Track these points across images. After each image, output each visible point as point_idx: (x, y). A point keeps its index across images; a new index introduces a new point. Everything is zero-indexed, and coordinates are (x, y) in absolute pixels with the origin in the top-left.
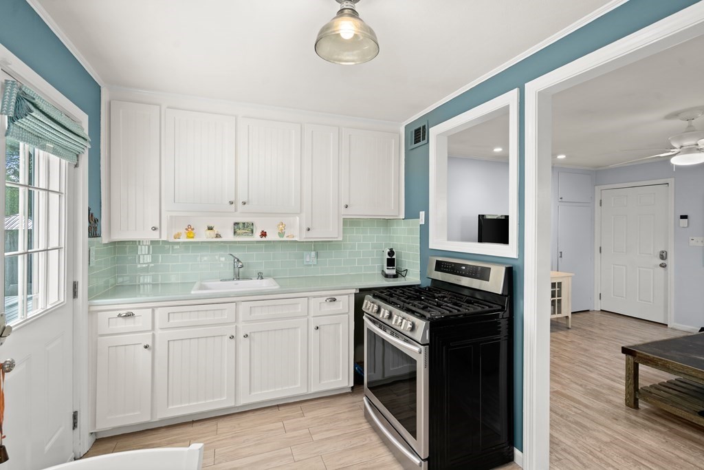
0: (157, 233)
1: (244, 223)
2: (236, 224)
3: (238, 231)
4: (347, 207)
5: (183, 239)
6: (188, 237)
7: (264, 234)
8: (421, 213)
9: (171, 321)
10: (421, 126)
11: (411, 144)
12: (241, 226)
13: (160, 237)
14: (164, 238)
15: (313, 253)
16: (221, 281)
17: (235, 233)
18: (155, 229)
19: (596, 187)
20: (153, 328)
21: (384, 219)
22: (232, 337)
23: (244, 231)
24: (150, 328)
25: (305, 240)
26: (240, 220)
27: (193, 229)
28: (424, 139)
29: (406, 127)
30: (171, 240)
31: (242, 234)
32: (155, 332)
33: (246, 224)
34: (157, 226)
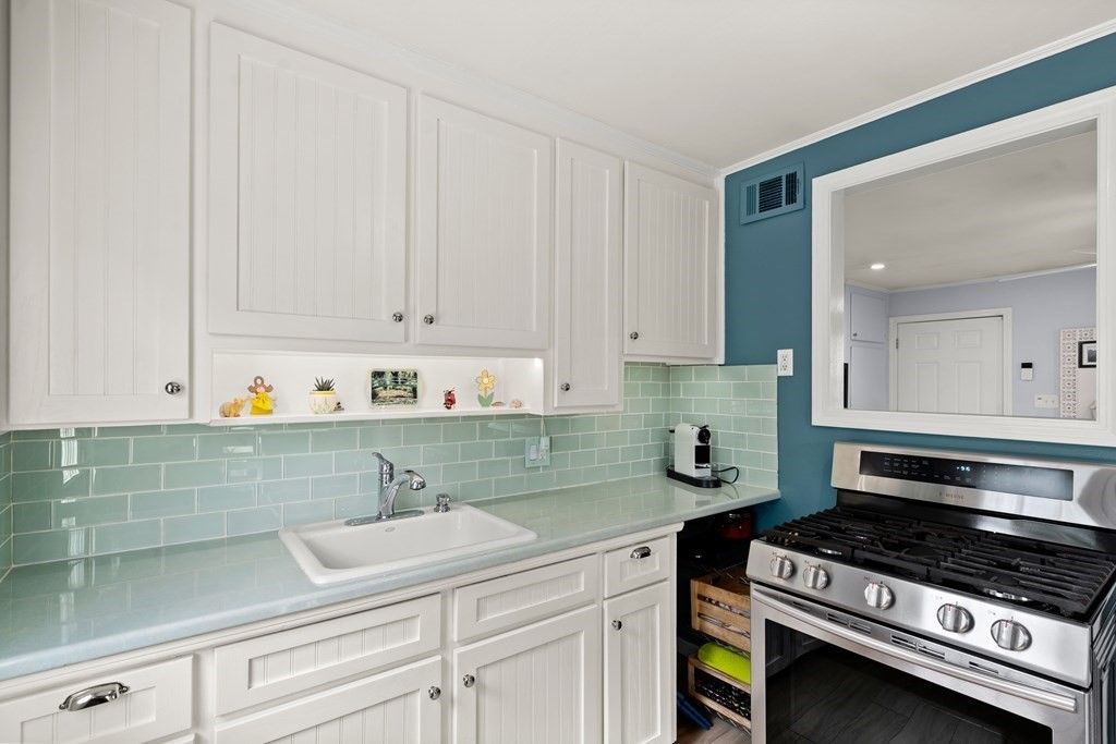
0: (181, 400)
1: (395, 374)
2: (378, 375)
3: (382, 393)
4: (635, 336)
5: (246, 418)
6: (257, 410)
7: (450, 401)
8: (780, 352)
9: (257, 684)
10: (783, 174)
11: (750, 211)
12: (388, 379)
13: (191, 413)
14: (200, 417)
15: (545, 442)
16: (348, 523)
17: (374, 396)
18: (174, 389)
19: (891, 320)
20: (197, 719)
21: (664, 364)
22: (436, 693)
23: (396, 393)
24: (188, 724)
25: (556, 413)
26: (388, 364)
27: (269, 389)
28: (791, 199)
29: (729, 179)
30: (214, 418)
31: (391, 400)
32: (200, 732)
33: (401, 376)
34: (183, 379)
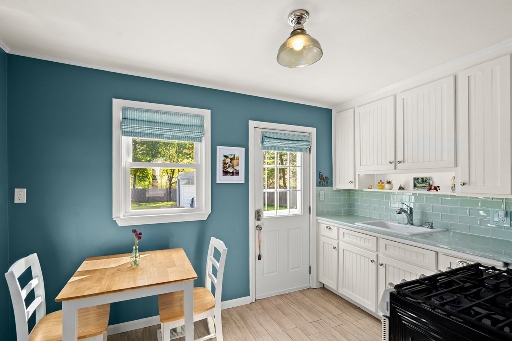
0: (353, 185)
1: (423, 179)
2: (416, 179)
3: (418, 185)
9: (345, 238)
12: (420, 180)
13: (355, 188)
14: (357, 188)
17: (415, 186)
18: (351, 183)
20: (339, 239)
22: (372, 261)
23: (423, 185)
26: (420, 175)
31: (421, 188)
32: (339, 242)
33: (425, 179)
34: (353, 180)
